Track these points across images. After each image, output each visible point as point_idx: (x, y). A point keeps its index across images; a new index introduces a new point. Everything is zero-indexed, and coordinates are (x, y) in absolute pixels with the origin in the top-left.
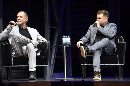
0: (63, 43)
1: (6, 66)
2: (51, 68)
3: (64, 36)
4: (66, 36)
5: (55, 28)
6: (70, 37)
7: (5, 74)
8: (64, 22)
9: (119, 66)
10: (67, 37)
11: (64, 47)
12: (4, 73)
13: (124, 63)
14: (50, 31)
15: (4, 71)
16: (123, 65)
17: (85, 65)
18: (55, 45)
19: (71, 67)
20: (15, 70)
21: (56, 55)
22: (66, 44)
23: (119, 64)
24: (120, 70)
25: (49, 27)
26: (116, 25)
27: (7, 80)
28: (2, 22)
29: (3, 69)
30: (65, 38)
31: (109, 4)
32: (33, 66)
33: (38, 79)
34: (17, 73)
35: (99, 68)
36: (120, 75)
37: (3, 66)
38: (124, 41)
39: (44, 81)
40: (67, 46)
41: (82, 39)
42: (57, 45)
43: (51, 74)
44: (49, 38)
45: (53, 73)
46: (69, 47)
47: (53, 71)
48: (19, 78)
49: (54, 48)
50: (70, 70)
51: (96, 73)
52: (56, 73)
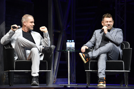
0: (67, 48)
1: (8, 71)
2: (54, 73)
3: (68, 41)
4: (70, 41)
5: (59, 32)
6: (74, 42)
7: (7, 79)
8: (68, 26)
9: (125, 73)
10: (72, 42)
11: (68, 52)
12: (6, 77)
13: (130, 69)
14: (53, 35)
15: (6, 76)
16: (129, 72)
17: (90, 71)
18: (59, 50)
19: (75, 72)
20: (17, 75)
21: (60, 60)
22: (70, 48)
23: (125, 71)
24: (126, 77)
25: (53, 31)
26: (121, 30)
27: (9, 86)
28: (5, 25)
29: (5, 74)
30: (69, 43)
31: (115, 8)
32: (35, 71)
33: (41, 85)
34: (19, 78)
35: (104, 75)
36: (125, 82)
37: (5, 71)
38: (130, 47)
39: (47, 86)
40: (71, 51)
41: (86, 44)
42: (61, 50)
43: (54, 80)
44: (53, 42)
45: (57, 78)
46: (73, 52)
47: (56, 77)
48: (21, 83)
49: (58, 53)
50: (74, 76)
51: (101, 79)
52: (59, 79)
